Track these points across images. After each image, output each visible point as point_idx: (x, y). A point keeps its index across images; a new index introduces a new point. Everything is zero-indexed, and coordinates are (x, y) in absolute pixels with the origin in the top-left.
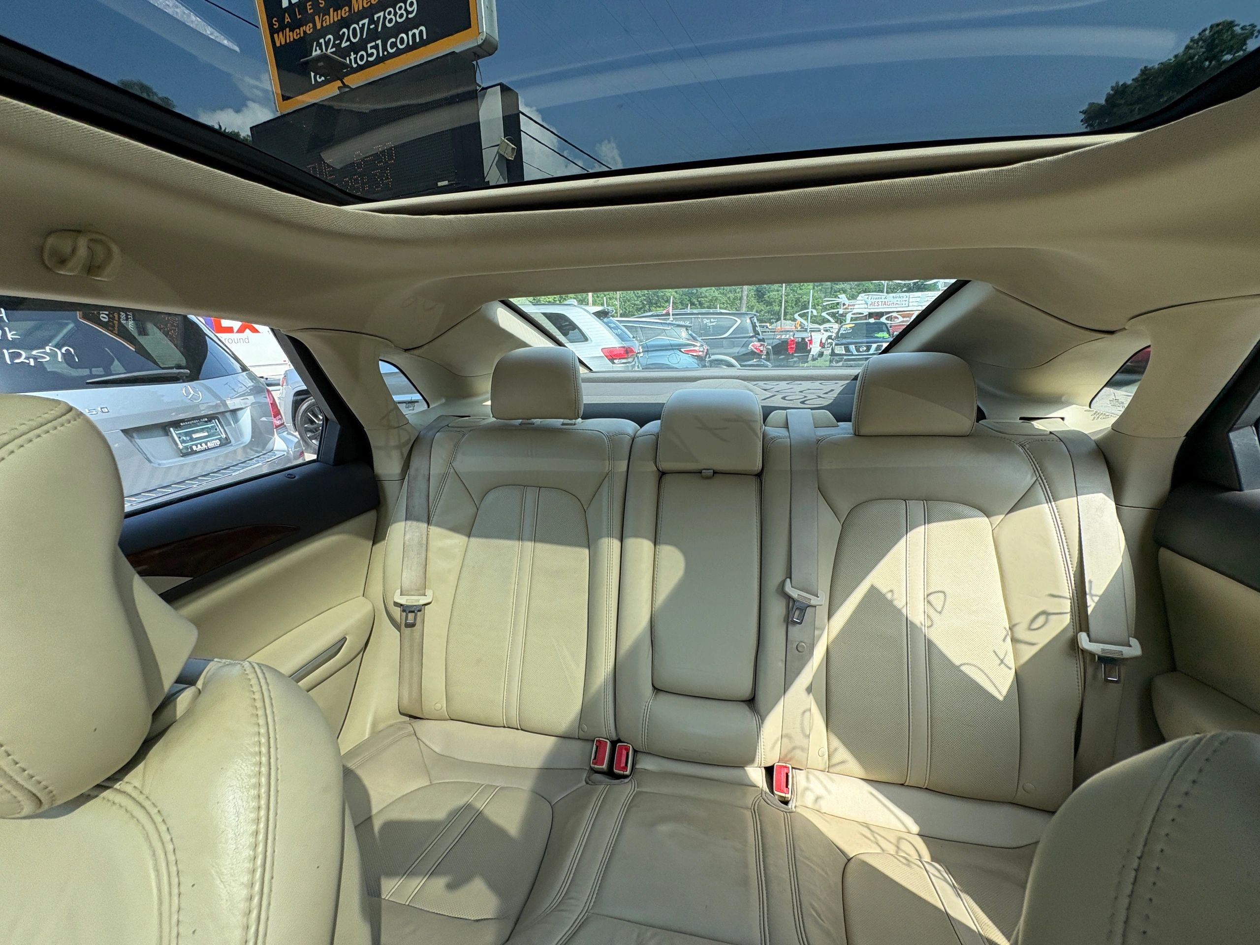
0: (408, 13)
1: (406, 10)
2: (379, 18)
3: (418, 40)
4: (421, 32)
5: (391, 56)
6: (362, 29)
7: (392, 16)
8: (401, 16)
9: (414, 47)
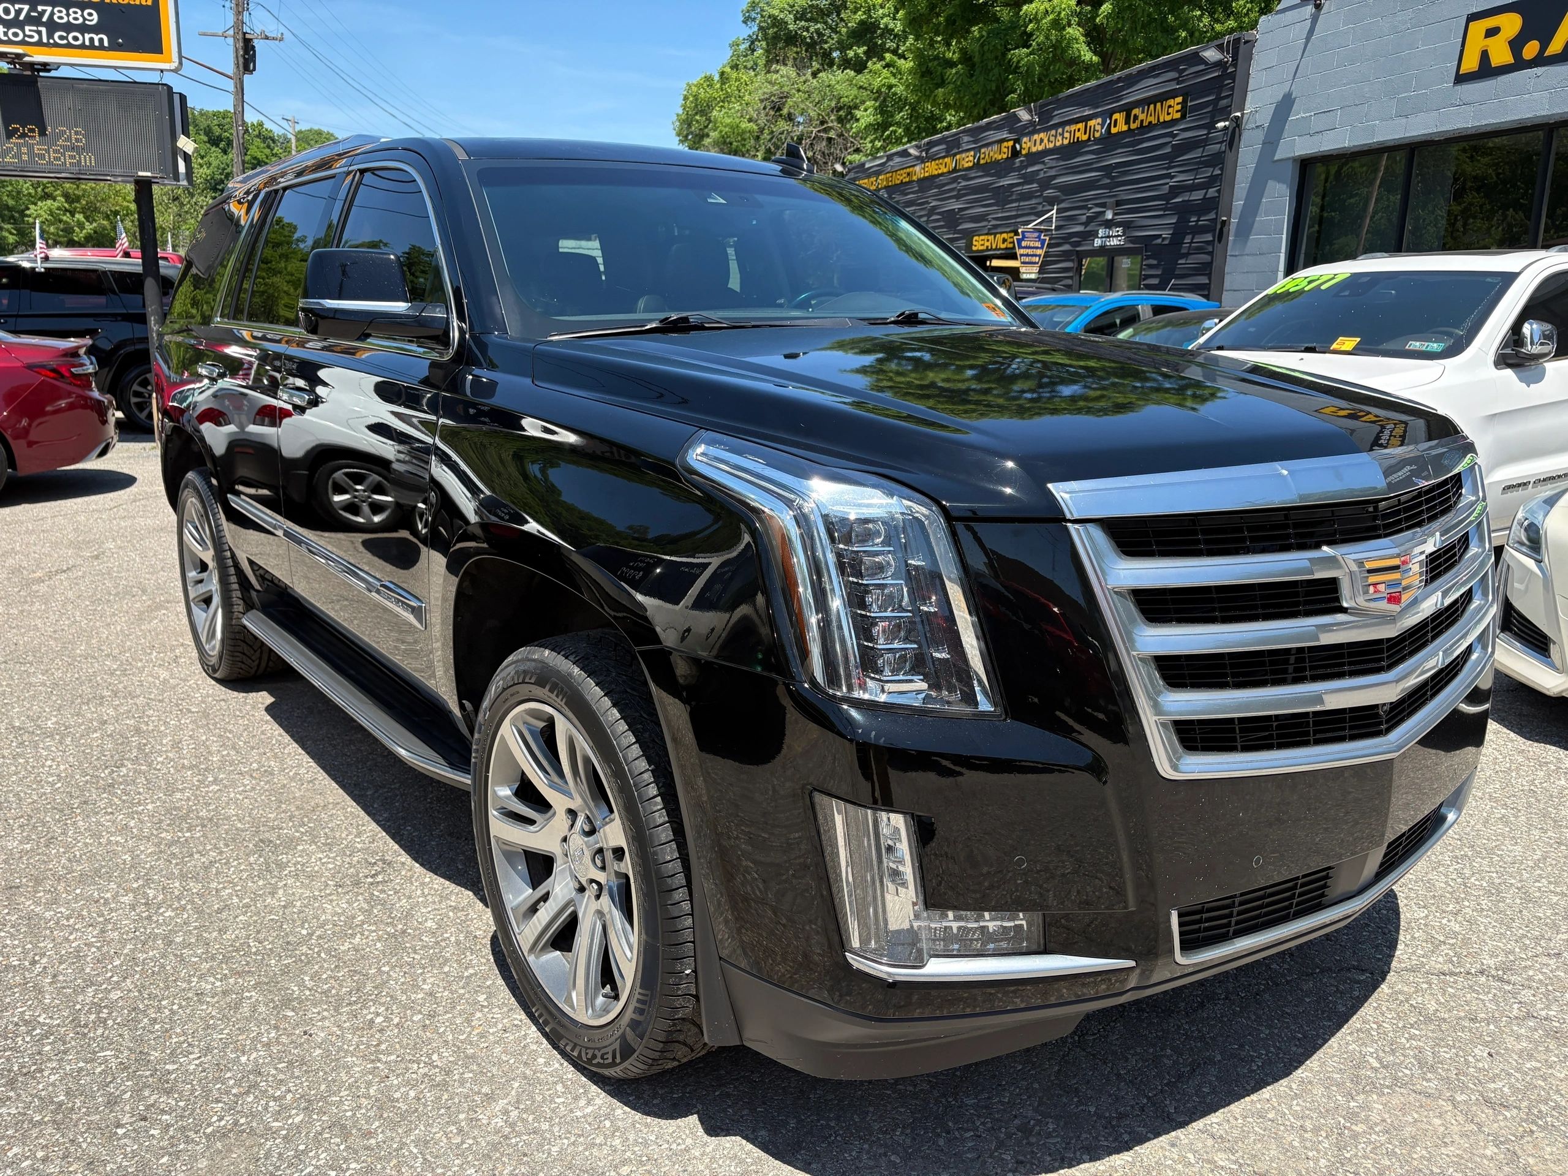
0: (85, 19)
1: (82, 16)
2: (44, 11)
3: (97, 43)
4: (101, 40)
5: (56, 45)
6: (18, 12)
7: (63, 14)
8: (76, 19)
9: (92, 47)
